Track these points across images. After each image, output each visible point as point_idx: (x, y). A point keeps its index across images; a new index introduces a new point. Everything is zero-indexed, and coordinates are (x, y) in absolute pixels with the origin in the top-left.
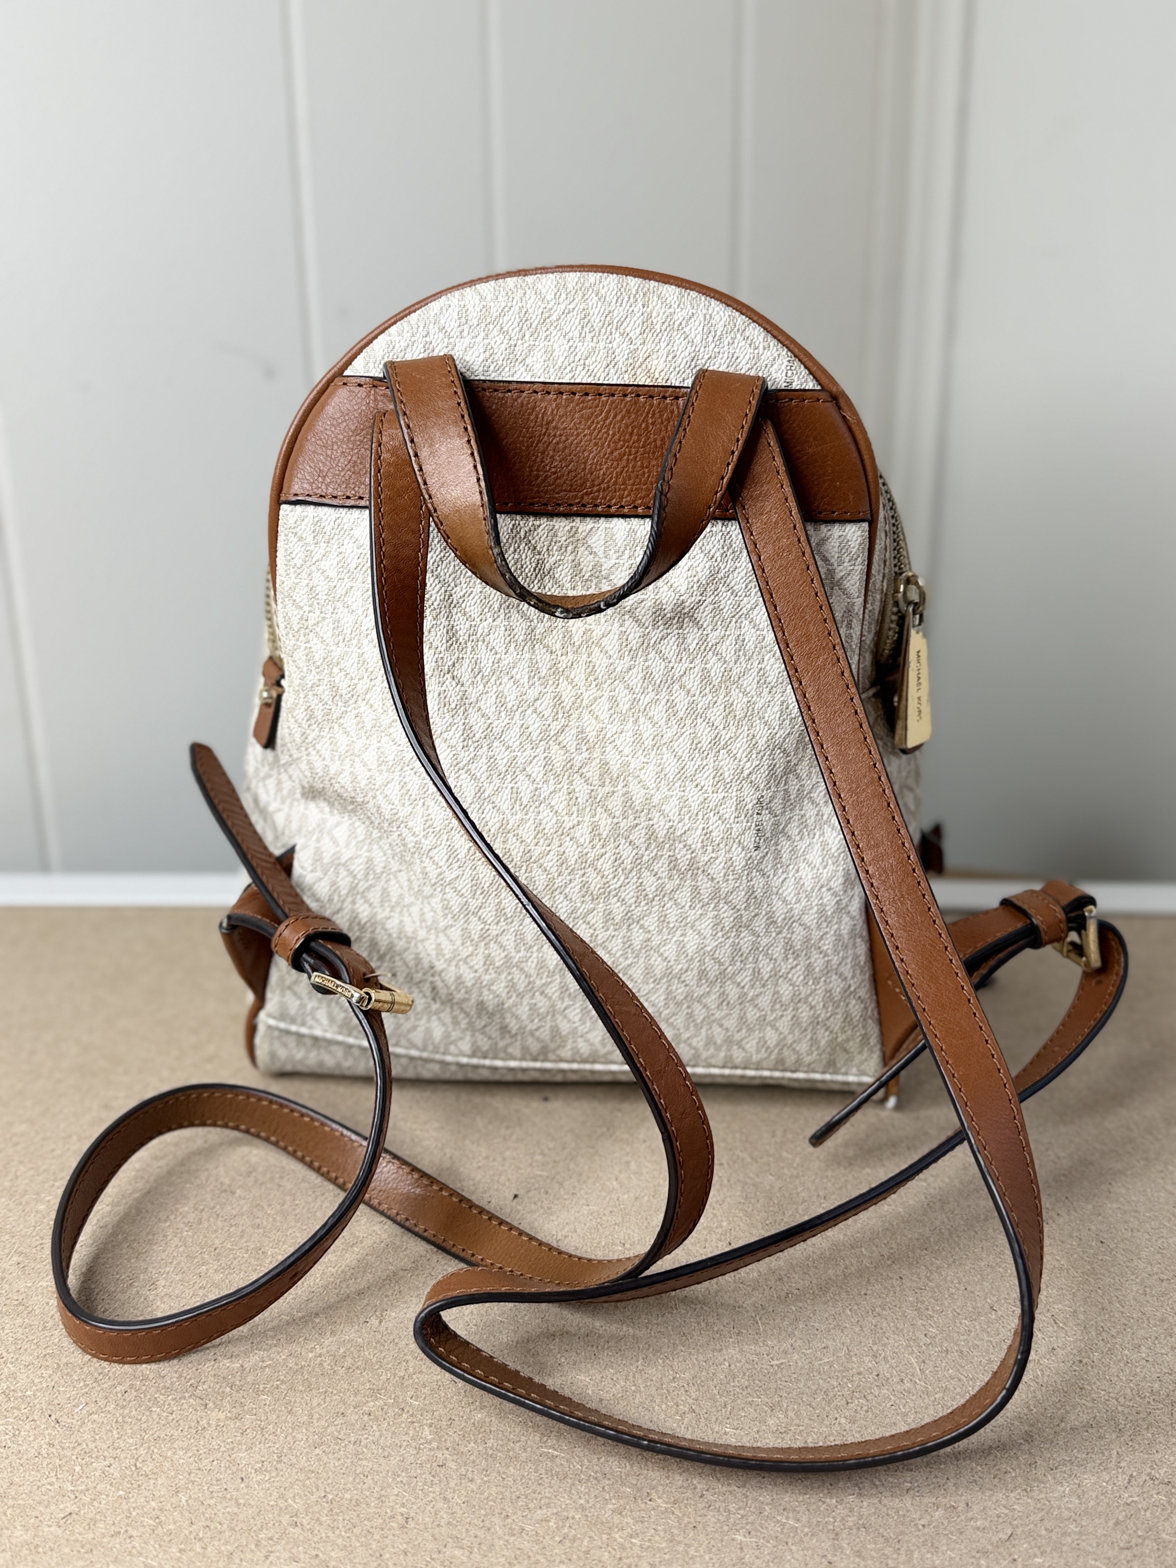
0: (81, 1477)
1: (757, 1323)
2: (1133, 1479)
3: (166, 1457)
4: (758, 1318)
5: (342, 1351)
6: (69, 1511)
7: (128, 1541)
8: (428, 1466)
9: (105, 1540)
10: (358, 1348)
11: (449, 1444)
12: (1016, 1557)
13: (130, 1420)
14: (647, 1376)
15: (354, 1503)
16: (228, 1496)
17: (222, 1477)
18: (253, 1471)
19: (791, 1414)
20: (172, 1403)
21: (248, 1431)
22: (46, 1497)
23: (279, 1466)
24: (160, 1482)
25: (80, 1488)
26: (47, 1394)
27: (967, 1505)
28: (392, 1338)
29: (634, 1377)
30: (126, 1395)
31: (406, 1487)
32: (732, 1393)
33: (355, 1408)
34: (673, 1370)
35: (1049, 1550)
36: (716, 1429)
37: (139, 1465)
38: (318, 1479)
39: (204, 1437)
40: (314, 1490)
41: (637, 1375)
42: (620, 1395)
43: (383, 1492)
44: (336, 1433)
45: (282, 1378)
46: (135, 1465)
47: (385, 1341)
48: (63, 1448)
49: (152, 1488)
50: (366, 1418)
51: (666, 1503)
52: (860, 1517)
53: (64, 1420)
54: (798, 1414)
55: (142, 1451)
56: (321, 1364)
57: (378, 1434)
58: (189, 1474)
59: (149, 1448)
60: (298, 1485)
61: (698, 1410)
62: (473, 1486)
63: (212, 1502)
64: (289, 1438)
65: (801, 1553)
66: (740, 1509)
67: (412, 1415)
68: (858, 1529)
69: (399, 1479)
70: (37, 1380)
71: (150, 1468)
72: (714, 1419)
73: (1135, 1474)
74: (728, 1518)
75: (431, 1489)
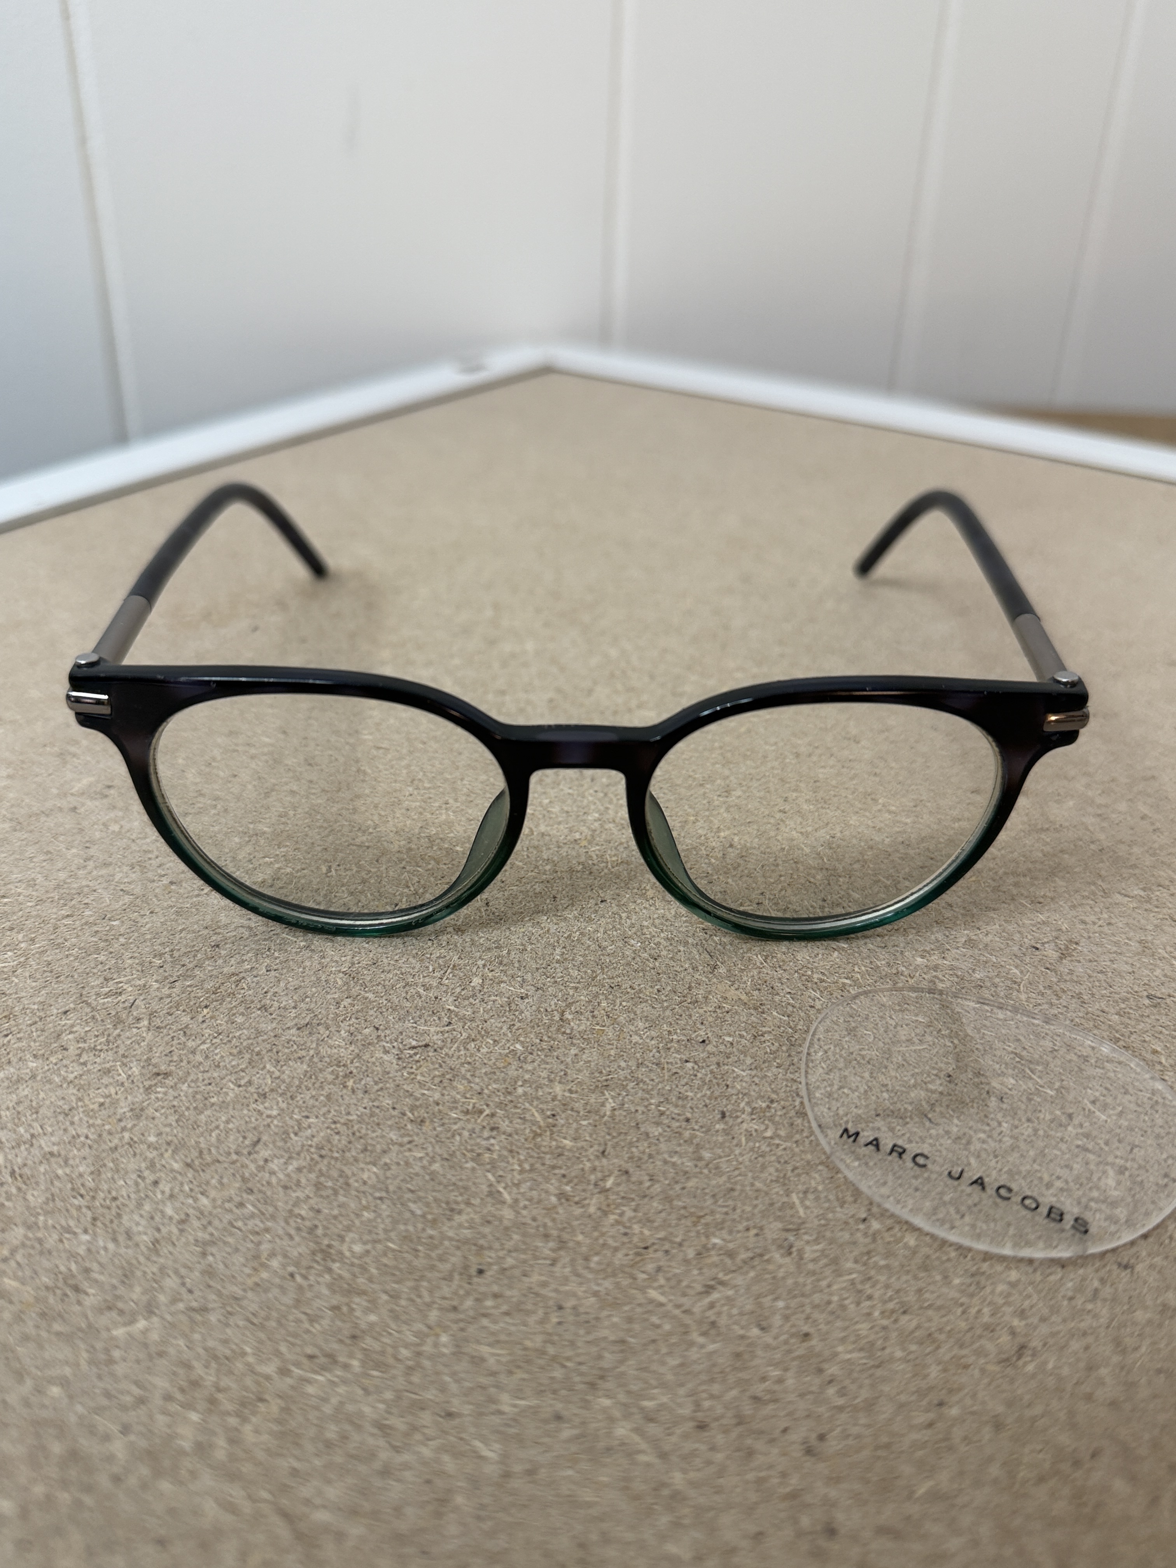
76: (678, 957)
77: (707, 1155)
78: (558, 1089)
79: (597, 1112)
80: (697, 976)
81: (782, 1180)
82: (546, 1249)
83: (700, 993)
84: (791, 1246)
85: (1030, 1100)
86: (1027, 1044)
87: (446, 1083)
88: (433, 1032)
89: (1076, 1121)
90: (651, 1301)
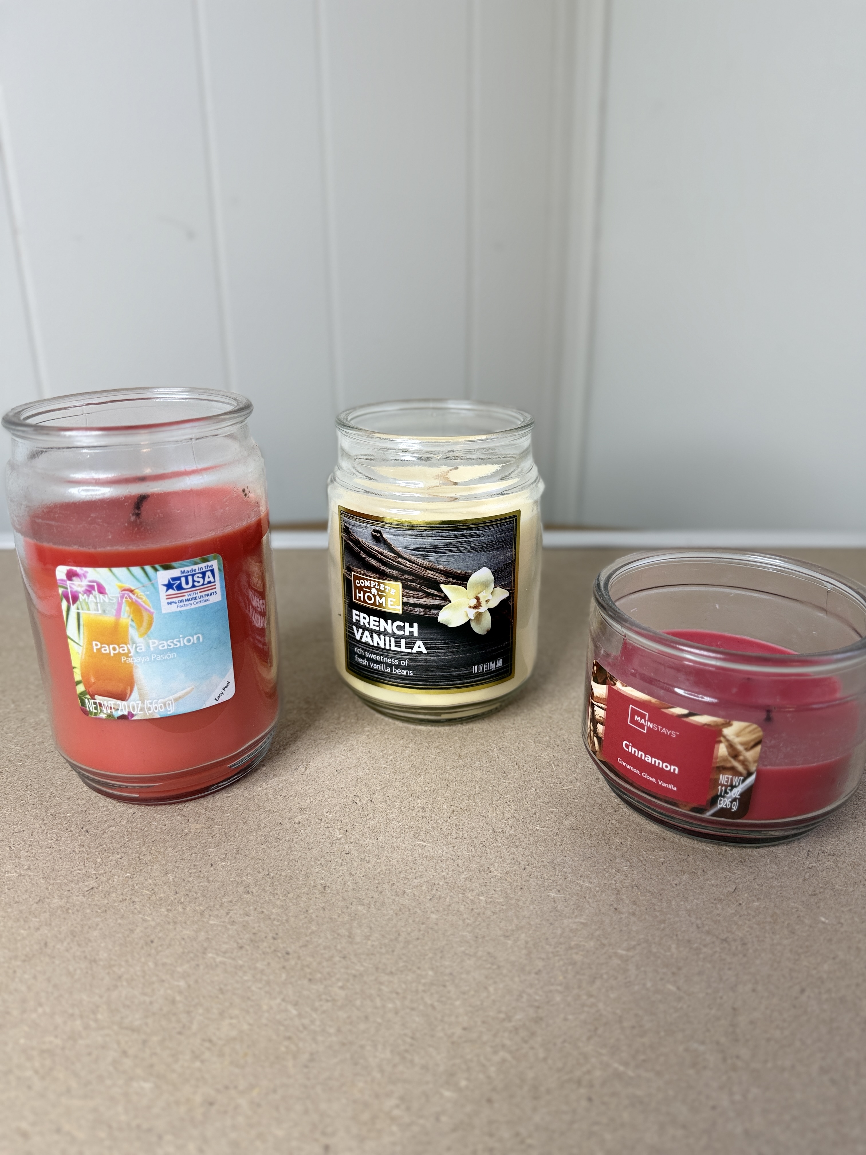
0: (101, 865)
1: (551, 765)
2: (810, 853)
3: (159, 852)
4: (551, 762)
5: (280, 786)
6: (91, 886)
7: (132, 905)
8: (339, 854)
9: (116, 904)
10: (291, 784)
11: (352, 840)
12: (741, 902)
13: (136, 830)
14: (482, 797)
15: (288, 878)
16: (202, 876)
17: (197, 863)
18: (219, 860)
19: (579, 818)
20: (165, 819)
21: (217, 835)
22: (76, 878)
23: (238, 856)
24: (155, 867)
25: (100, 872)
26: (81, 815)
27: (704, 871)
28: (313, 777)
29: (474, 797)
30: (135, 815)
31: (324, 867)
32: (539, 806)
33: (289, 820)
34: (499, 793)
35: (762, 897)
36: (531, 828)
37: (141, 857)
38: (264, 863)
39: (187, 839)
40: (261, 870)
41: (475, 796)
42: (465, 808)
43: (308, 871)
44: (276, 835)
45: (240, 803)
46: (139, 857)
47: (309, 780)
48: (90, 848)
49: (149, 871)
50: (296, 825)
51: (501, 874)
52: (633, 880)
53: (93, 831)
54: (583, 818)
55: (143, 849)
56: (266, 794)
57: (304, 835)
58: (175, 862)
59: (149, 847)
60: (250, 868)
61: (517, 816)
62: (370, 866)
63: (191, 879)
64: (245, 839)
65: (596, 903)
66: (551, 876)
67: (327, 823)
68: (633, 887)
69: (319, 863)
70: (75, 807)
71: (149, 859)
72: (528, 822)
73: (811, 850)
74: (544, 882)
75: (341, 868)
76: (173, 822)
77: (211, 879)
78: (150, 881)
79: (168, 882)
80: (183, 825)
81: (239, 875)
82: (171, 927)
83: (187, 831)
84: (248, 891)
85: (307, 820)
86: (302, 804)
87: (107, 896)
88: (92, 883)
89: (323, 820)
90: (211, 925)
